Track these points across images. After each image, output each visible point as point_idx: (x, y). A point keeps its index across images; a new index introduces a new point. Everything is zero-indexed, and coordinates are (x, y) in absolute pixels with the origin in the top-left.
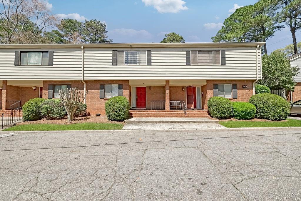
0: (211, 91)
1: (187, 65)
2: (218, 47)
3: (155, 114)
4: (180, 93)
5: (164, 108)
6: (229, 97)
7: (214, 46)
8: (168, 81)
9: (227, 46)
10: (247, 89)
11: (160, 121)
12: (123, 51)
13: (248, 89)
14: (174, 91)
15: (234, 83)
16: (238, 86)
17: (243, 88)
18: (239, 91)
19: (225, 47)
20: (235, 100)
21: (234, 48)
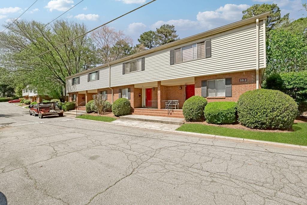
0: (199, 89)
1: (171, 65)
2: (203, 38)
3: (147, 112)
4: (178, 93)
5: (157, 108)
6: (222, 95)
7: (197, 38)
8: (159, 82)
9: (212, 33)
10: (247, 84)
11: (138, 119)
12: (128, 63)
13: (249, 84)
14: (173, 90)
15: (227, 76)
16: (233, 81)
17: (240, 83)
18: (234, 87)
19: (211, 36)
20: (229, 98)
21: (223, 34)
